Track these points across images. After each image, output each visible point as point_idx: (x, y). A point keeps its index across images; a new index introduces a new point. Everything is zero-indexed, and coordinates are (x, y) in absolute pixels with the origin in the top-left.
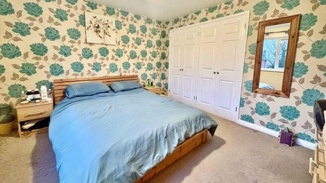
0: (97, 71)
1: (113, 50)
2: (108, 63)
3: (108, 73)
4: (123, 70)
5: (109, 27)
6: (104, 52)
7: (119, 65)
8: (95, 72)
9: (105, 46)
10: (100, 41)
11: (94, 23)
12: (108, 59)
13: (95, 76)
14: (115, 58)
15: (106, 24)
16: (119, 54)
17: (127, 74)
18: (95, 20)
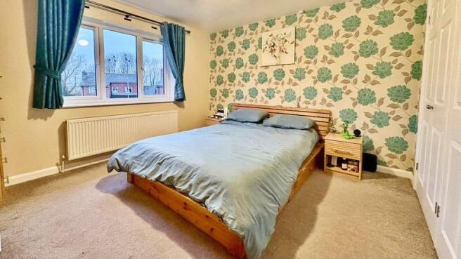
0: (270, 98)
1: (291, 71)
2: (283, 89)
3: (283, 102)
4: (303, 99)
5: (286, 41)
6: (280, 74)
7: (299, 91)
8: (267, 99)
9: (280, 67)
10: (274, 61)
11: (269, 43)
12: (283, 84)
13: (267, 105)
14: (293, 82)
15: (283, 39)
16: (300, 75)
17: (311, 107)
18: (271, 38)
